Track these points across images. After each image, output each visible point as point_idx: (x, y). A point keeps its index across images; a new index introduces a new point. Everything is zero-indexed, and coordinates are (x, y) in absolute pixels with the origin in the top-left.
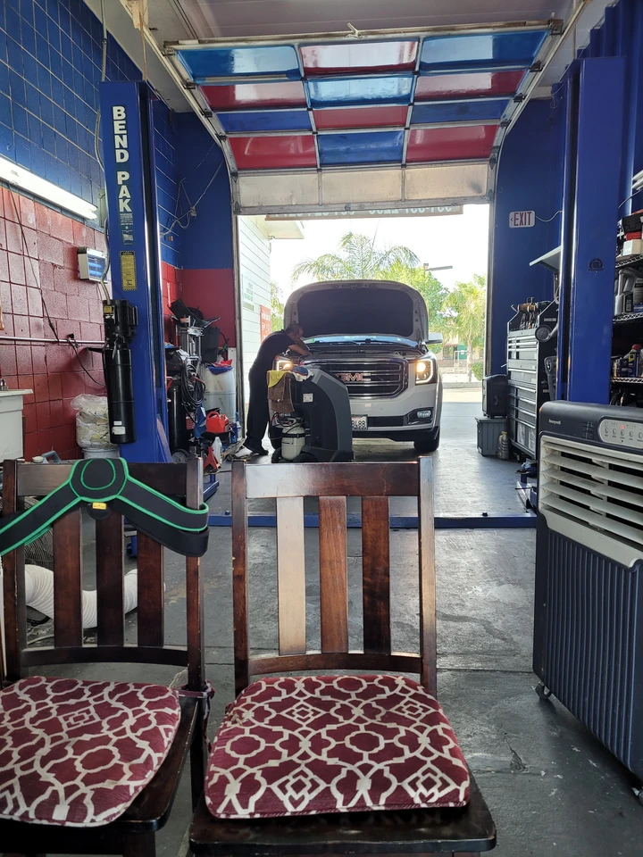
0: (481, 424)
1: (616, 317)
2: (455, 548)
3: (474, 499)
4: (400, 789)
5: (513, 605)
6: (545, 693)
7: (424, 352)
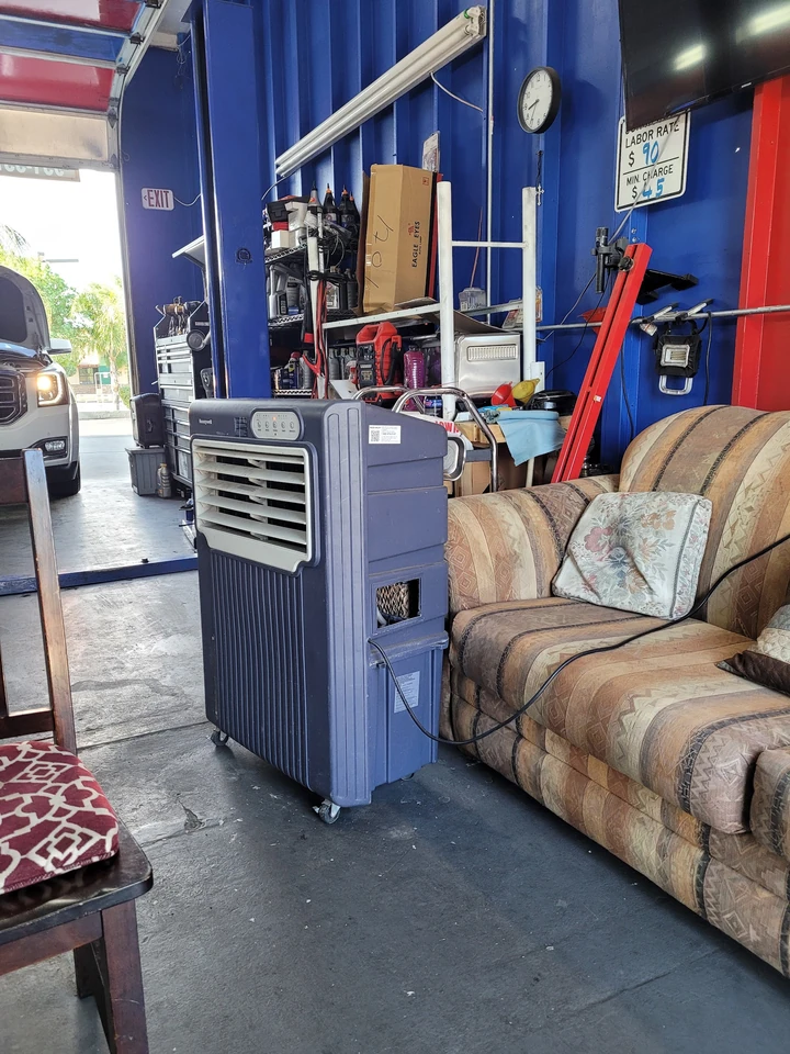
0: (133, 455)
1: (272, 321)
2: (109, 605)
3: (131, 546)
4: (25, 862)
5: (182, 656)
6: (222, 739)
7: (46, 364)
